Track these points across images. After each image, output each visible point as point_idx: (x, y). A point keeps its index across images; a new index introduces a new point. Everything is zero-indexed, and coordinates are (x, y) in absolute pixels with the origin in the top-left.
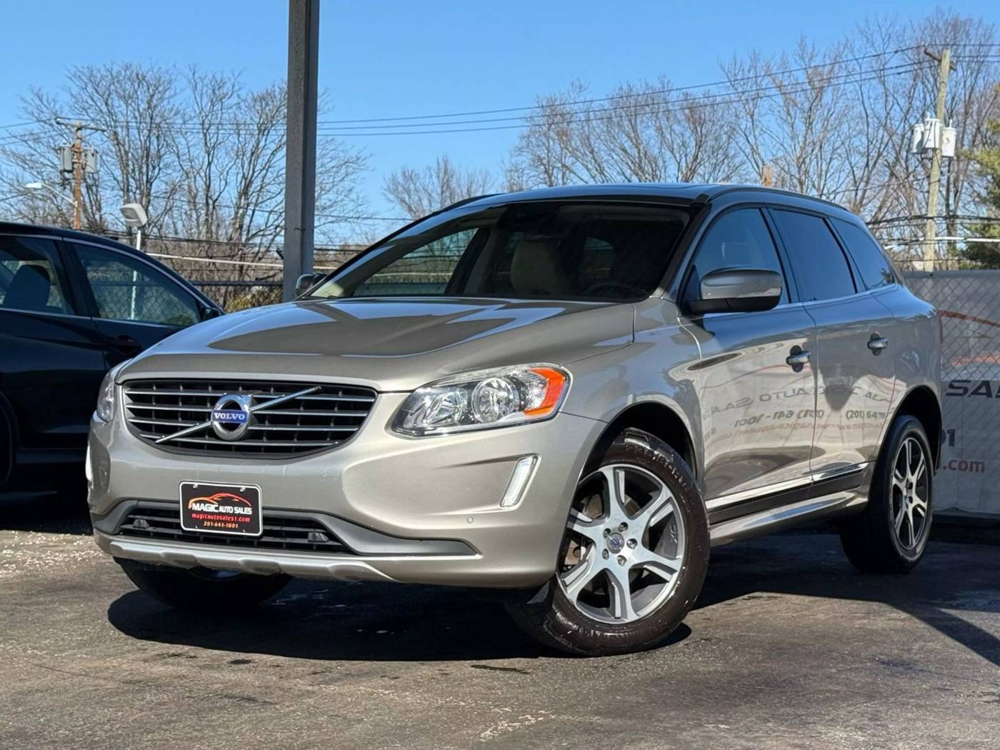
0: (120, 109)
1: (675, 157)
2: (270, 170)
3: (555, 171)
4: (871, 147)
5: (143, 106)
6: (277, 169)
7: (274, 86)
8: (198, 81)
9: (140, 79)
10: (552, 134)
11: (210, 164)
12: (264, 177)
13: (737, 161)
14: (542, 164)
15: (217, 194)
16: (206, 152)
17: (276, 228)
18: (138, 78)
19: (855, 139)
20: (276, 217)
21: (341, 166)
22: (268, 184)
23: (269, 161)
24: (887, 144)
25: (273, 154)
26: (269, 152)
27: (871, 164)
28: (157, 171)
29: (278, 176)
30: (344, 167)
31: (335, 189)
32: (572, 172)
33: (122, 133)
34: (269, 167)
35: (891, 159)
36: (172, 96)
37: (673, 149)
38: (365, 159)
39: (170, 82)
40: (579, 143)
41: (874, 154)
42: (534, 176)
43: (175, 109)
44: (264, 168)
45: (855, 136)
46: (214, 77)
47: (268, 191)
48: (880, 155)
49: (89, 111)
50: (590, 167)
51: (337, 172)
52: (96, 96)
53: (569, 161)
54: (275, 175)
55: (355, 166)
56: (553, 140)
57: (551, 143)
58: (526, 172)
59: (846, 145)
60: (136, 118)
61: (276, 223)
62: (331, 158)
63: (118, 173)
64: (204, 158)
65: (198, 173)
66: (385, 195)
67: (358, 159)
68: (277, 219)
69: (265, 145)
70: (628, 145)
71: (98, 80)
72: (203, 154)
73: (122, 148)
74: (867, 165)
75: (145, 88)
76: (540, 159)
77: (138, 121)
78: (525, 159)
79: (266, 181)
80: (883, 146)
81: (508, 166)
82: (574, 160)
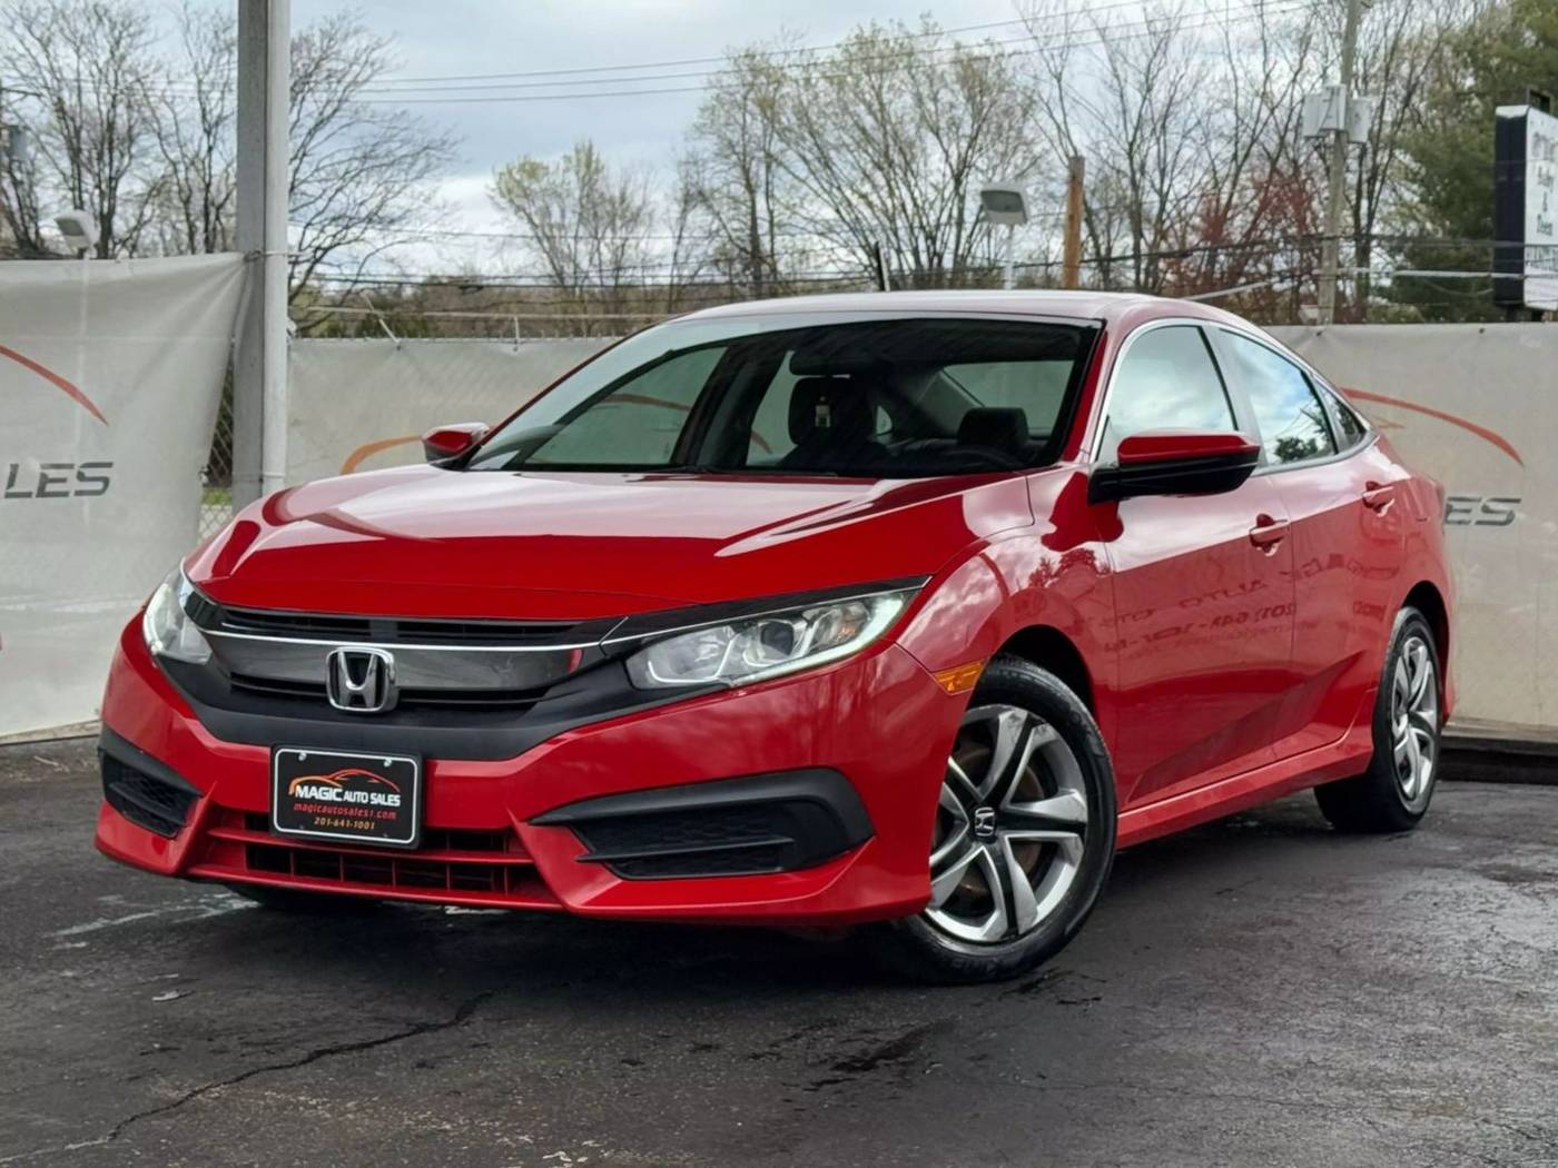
0: (68, 61)
1: (941, 143)
2: (306, 159)
3: (754, 163)
4: (1242, 128)
5: (103, 57)
6: (317, 157)
7: (312, 28)
8: (193, 17)
9: (100, 15)
10: (751, 106)
11: (210, 149)
12: (296, 171)
13: (1037, 150)
14: (735, 153)
15: (223, 196)
16: (205, 130)
17: (315, 251)
18: (96, 13)
19: (1217, 116)
20: (315, 233)
21: (418, 153)
22: (304, 181)
23: (303, 145)
24: (1265, 124)
25: (309, 133)
26: (305, 131)
27: (1241, 154)
28: (126, 160)
29: (317, 170)
30: (422, 155)
31: (408, 191)
32: (780, 164)
33: (69, 100)
34: (304, 155)
35: (1272, 147)
36: (152, 42)
37: (938, 129)
38: (454, 144)
39: (146, 18)
40: (794, 120)
41: (1245, 139)
42: (721, 171)
43: (154, 61)
44: (295, 157)
45: (1217, 111)
46: (217, 12)
47: (303, 193)
48: (1254, 140)
49: (18, 63)
50: (809, 156)
51: (412, 164)
52: (29, 40)
53: (776, 146)
54: (314, 167)
55: (439, 154)
56: (752, 114)
57: (748, 118)
58: (711, 165)
59: (1204, 124)
60: (92, 75)
61: (316, 244)
62: (402, 141)
63: (65, 164)
64: (201, 139)
65: (193, 163)
66: (492, 198)
67: (444, 143)
68: (318, 238)
69: (298, 120)
70: (868, 121)
71: (33, 14)
72: (200, 132)
73: (70, 123)
74: (1235, 157)
75: (107, 28)
76: (731, 145)
77: (97, 78)
78: (708, 146)
79: (300, 176)
80: (1260, 126)
81: (683, 156)
82: (784, 146)
